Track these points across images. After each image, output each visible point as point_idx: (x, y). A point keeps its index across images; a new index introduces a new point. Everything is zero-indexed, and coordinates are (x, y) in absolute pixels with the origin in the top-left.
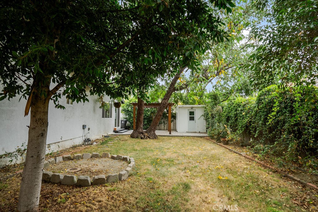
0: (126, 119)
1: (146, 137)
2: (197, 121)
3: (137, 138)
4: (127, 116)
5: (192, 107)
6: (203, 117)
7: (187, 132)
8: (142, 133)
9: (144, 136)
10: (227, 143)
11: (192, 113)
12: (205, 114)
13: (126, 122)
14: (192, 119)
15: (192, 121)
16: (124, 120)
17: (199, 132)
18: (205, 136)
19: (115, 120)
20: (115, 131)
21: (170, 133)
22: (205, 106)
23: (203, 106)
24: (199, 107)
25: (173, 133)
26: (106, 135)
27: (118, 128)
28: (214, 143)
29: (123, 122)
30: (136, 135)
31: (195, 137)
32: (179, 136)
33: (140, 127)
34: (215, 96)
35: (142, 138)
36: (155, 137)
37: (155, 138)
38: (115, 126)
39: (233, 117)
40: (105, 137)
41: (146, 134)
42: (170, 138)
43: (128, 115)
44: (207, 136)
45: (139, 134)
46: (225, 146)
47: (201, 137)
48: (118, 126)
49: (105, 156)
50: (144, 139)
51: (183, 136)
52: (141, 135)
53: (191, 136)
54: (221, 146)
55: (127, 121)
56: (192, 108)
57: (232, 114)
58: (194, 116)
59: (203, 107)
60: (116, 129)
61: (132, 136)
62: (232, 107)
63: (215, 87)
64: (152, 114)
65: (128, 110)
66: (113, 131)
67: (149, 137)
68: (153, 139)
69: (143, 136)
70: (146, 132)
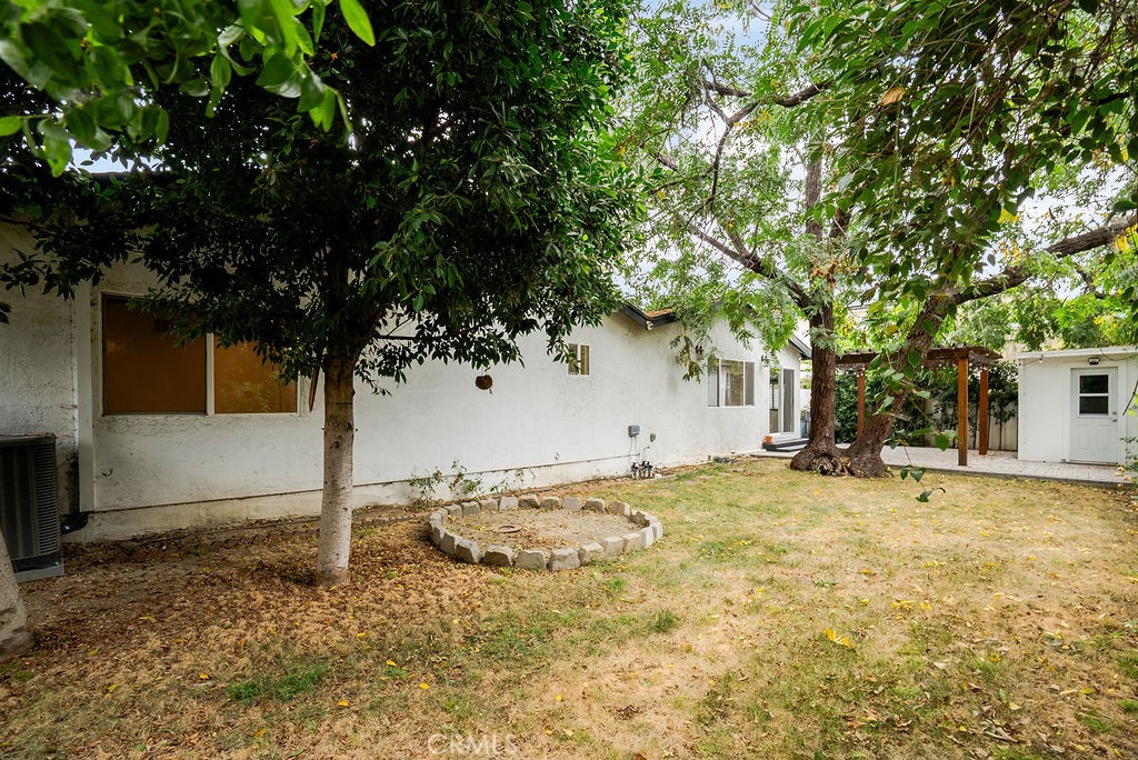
1: (842, 471)
2: (1119, 417)
3: (808, 469)
5: (1096, 357)
7: (1064, 462)
9: (835, 466)
15: (1094, 419)
19: (774, 411)
20: (768, 446)
21: (963, 461)
25: (982, 462)
26: (721, 456)
27: (788, 437)
30: (803, 462)
32: (995, 475)
33: (820, 435)
35: (824, 472)
36: (878, 471)
37: (876, 475)
38: (774, 429)
40: (717, 460)
41: (844, 460)
45: (817, 457)
48: (788, 428)
49: (616, 509)
50: (831, 474)
52: (825, 460)
56: (1094, 361)
58: (1109, 395)
60: (771, 438)
66: (761, 445)
67: (853, 469)
68: (866, 476)
69: (828, 466)
70: (845, 453)
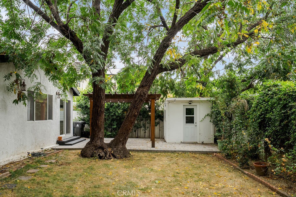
0: (83, 120)
1: (110, 156)
2: (198, 124)
3: (92, 156)
4: (85, 116)
5: (191, 101)
6: (208, 119)
7: (182, 143)
8: (102, 148)
9: (106, 153)
10: (264, 172)
11: (190, 112)
12: (212, 112)
13: (83, 125)
14: (190, 120)
15: (190, 125)
16: (80, 122)
17: (203, 143)
18: (213, 152)
19: (62, 122)
20: (60, 142)
21: (153, 146)
22: (212, 99)
23: (209, 99)
24: (202, 101)
25: (160, 145)
26: (36, 151)
27: (65, 137)
28: (235, 169)
29: (78, 125)
30: (89, 153)
31: (195, 152)
32: (168, 152)
33: (97, 137)
34: (231, 82)
35: (101, 158)
36: (125, 155)
37: (126, 157)
38: (62, 133)
39: (275, 121)
40: (34, 155)
41: (109, 150)
42: (153, 155)
43: (87, 114)
44: (218, 150)
45: (96, 149)
46: (261, 179)
47: (207, 153)
48: (68, 132)
50: (104, 158)
51: (175, 151)
52: (100, 151)
53: (190, 152)
54: (254, 178)
55: (85, 123)
56: (190, 102)
57: (275, 115)
58: (194, 116)
59: (210, 101)
60: (61, 138)
61: (84, 154)
62: (274, 100)
63: (229, 67)
64: (125, 112)
65: (86, 107)
66: (56, 142)
67: (115, 154)
68: (121, 158)
69: (102, 154)
70: (109, 145)
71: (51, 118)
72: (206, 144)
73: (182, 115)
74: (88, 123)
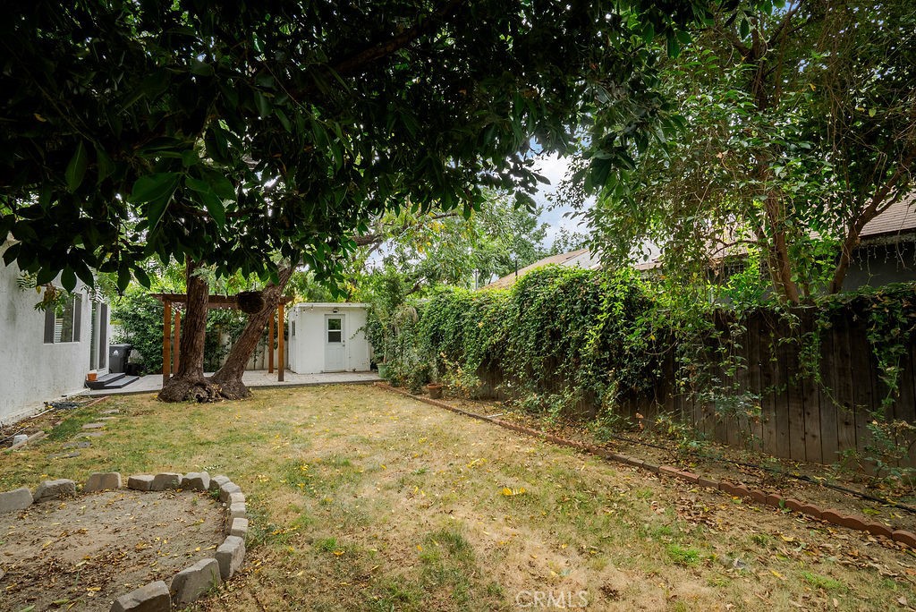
0: (128, 341)
1: (216, 396)
2: (346, 343)
4: (131, 335)
5: (336, 308)
6: (362, 334)
7: (322, 372)
8: (202, 385)
9: (210, 393)
10: (438, 394)
11: (334, 324)
12: (369, 325)
13: (127, 351)
14: (334, 337)
15: (335, 345)
16: (123, 345)
17: (354, 371)
18: (373, 381)
20: (92, 383)
21: (281, 379)
22: (368, 305)
23: (363, 305)
24: (353, 309)
25: (289, 379)
26: (58, 399)
27: (102, 374)
28: (406, 396)
29: (116, 352)
30: (179, 393)
31: (348, 383)
32: (307, 385)
33: (193, 366)
34: (393, 282)
35: (200, 400)
36: (243, 393)
37: (243, 396)
38: (92, 368)
39: (449, 333)
40: (57, 406)
41: (215, 387)
42: (287, 391)
43: (137, 329)
44: (379, 378)
45: (191, 388)
46: (436, 401)
47: (364, 383)
48: (102, 366)
49: (103, 483)
50: (208, 401)
51: (318, 384)
52: (199, 389)
53: (340, 383)
54: (428, 402)
55: (132, 348)
56: (335, 310)
57: (448, 327)
58: (341, 330)
59: (365, 309)
60: (95, 375)
61: (166, 396)
62: (447, 309)
63: (389, 261)
65: (136, 317)
66: (83, 384)
67: (226, 393)
68: (237, 398)
69: (204, 394)
70: (213, 380)
71: (77, 339)
72: (360, 372)
73: (322, 330)
74: (138, 349)
